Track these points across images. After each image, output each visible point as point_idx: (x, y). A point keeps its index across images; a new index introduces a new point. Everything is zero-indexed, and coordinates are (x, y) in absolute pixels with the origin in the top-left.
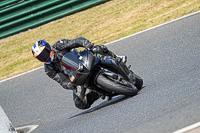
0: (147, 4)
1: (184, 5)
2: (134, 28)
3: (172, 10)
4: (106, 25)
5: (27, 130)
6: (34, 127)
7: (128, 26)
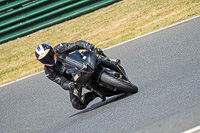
0: (136, 13)
1: (173, 13)
2: (123, 37)
3: (161, 18)
4: (95, 33)
7: (117, 34)
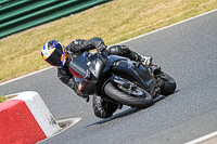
2: (186, 14)
4: (155, 10)
5: (70, 123)
6: (77, 120)
